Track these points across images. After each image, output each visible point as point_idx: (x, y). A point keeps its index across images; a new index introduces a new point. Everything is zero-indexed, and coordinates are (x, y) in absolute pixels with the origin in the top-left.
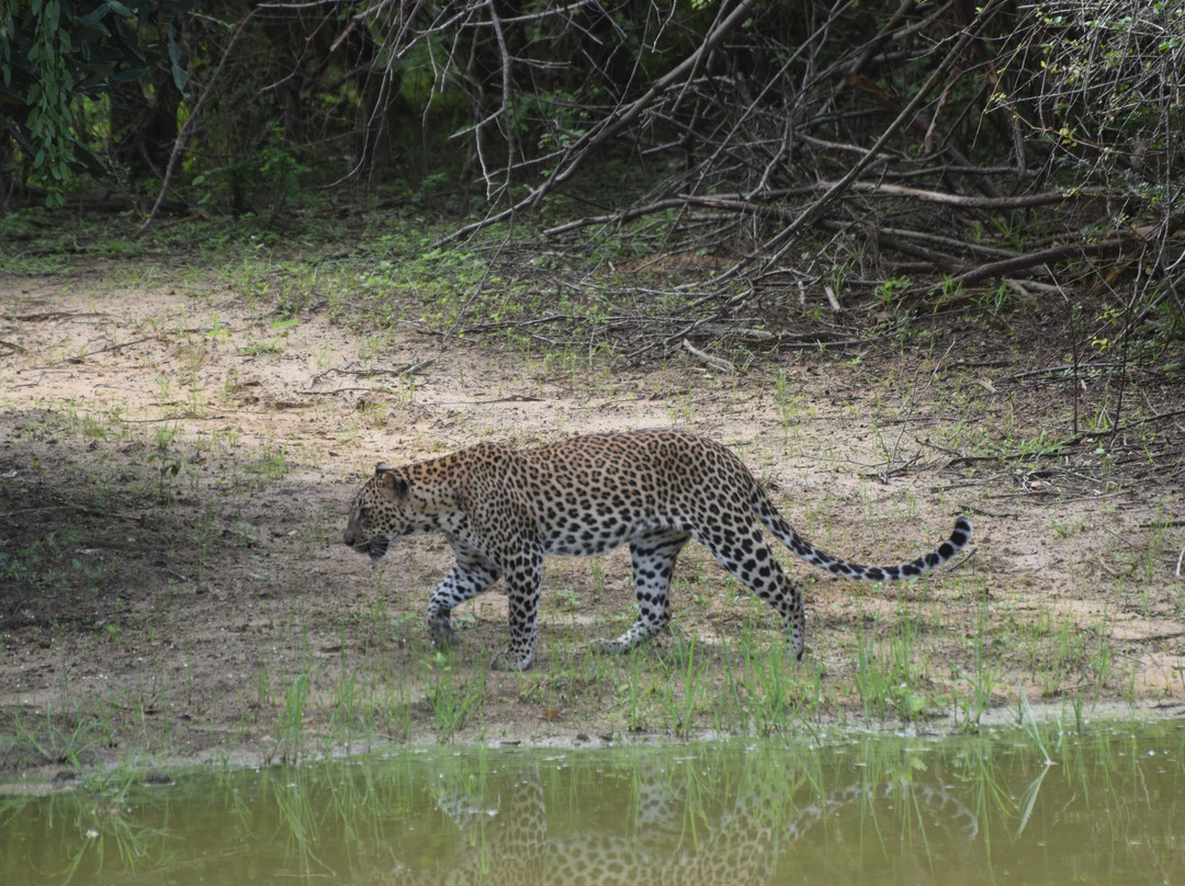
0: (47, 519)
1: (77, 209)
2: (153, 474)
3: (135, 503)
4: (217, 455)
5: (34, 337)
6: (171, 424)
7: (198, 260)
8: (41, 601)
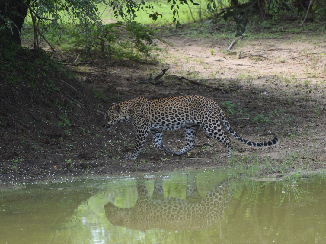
0: (275, 105)
1: (283, 20)
2: (304, 93)
3: (299, 101)
4: (322, 88)
5: (271, 55)
6: (309, 79)
7: (316, 34)
8: (273, 128)
